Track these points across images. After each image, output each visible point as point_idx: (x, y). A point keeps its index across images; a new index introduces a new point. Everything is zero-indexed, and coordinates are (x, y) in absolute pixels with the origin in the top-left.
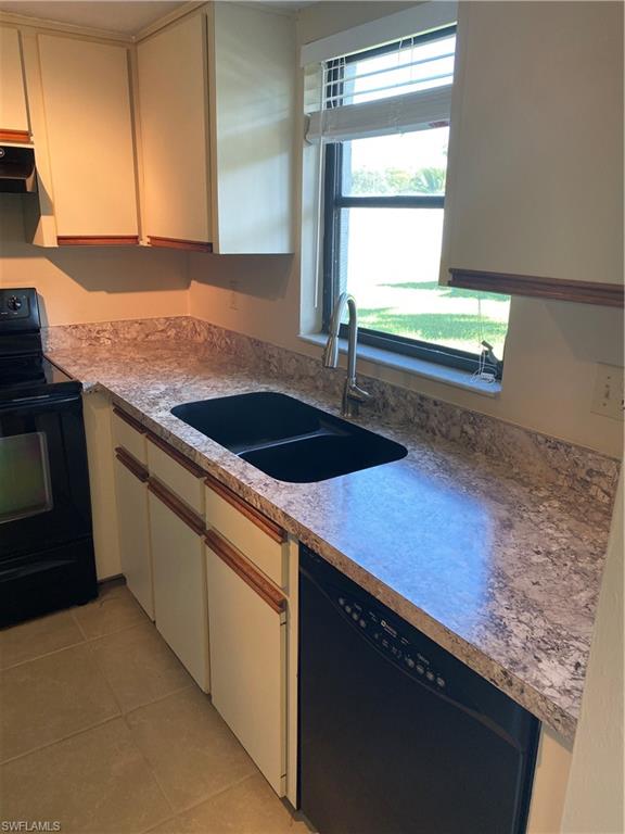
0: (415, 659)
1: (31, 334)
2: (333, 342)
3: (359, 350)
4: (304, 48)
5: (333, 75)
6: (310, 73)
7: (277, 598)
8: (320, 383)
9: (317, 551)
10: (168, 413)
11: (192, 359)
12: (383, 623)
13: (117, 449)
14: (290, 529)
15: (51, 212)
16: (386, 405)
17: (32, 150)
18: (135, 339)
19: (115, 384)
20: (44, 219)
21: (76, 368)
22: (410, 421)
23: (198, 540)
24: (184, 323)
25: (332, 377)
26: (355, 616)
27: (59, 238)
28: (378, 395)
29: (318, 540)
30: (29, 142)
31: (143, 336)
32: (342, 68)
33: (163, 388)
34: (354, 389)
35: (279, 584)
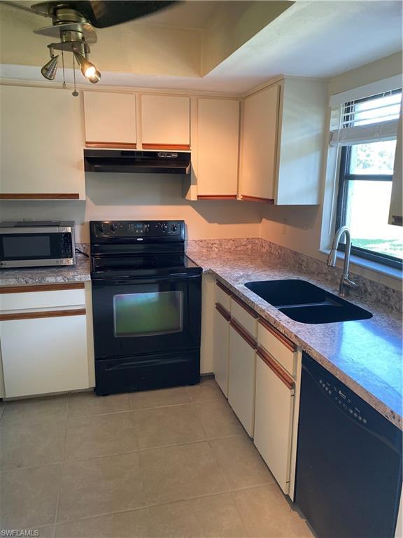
0: (353, 409)
1: (180, 243)
2: (334, 253)
3: (351, 259)
4: (332, 97)
5: (348, 110)
6: (334, 110)
7: (290, 381)
8: (329, 277)
9: (310, 354)
10: (243, 285)
11: (259, 260)
12: (340, 392)
13: (216, 304)
14: (298, 344)
15: (196, 183)
16: (366, 291)
17: (190, 153)
18: (230, 249)
19: (219, 270)
20: (192, 187)
21: (200, 261)
22: (379, 301)
23: (253, 351)
24: (257, 242)
25: (336, 274)
26: (327, 389)
27: (198, 196)
28: (361, 285)
29: (311, 349)
30: (189, 149)
31: (234, 247)
32: (352, 107)
33: (242, 274)
34: (346, 280)
35: (291, 374)
